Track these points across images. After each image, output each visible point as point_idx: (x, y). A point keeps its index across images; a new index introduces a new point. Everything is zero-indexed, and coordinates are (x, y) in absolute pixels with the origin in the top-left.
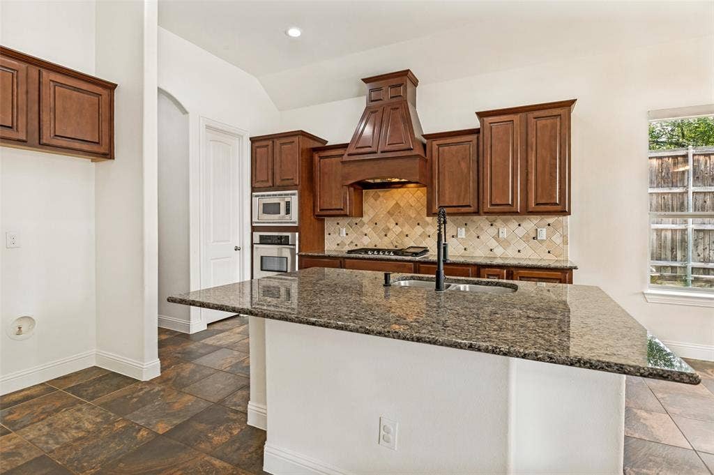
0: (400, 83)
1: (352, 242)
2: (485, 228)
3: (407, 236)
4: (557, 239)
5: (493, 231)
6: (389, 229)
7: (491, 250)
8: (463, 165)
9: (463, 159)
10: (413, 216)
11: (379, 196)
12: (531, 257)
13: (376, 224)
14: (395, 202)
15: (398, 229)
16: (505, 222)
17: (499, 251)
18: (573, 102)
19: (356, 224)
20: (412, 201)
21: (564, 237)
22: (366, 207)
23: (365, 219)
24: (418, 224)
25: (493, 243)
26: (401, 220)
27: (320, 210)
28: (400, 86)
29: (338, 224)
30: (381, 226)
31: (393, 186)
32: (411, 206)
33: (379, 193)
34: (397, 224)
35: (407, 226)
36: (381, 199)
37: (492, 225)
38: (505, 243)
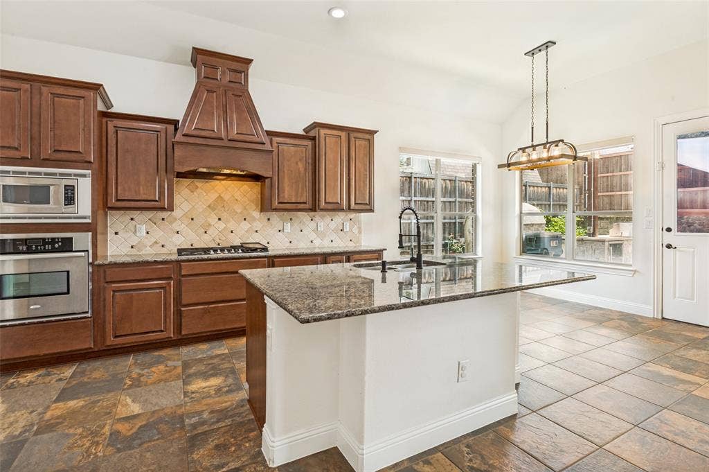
0: (241, 69)
1: (156, 243)
2: (307, 223)
3: (232, 232)
4: (355, 230)
5: (313, 224)
6: (210, 225)
7: (312, 242)
8: (300, 165)
9: (300, 160)
10: (239, 211)
11: (197, 187)
12: (340, 246)
13: (192, 219)
14: (218, 195)
15: (221, 225)
16: (322, 217)
17: (317, 242)
18: (376, 132)
19: (163, 219)
20: (238, 195)
21: (360, 228)
22: (177, 199)
23: (177, 213)
24: (245, 219)
25: (313, 236)
26: (225, 216)
27: (118, 200)
28: (241, 72)
29: (132, 219)
30: (199, 221)
31: (215, 177)
32: (237, 200)
33: (197, 184)
34: (219, 219)
35: (232, 222)
36: (199, 190)
37: (312, 220)
38: (321, 235)
